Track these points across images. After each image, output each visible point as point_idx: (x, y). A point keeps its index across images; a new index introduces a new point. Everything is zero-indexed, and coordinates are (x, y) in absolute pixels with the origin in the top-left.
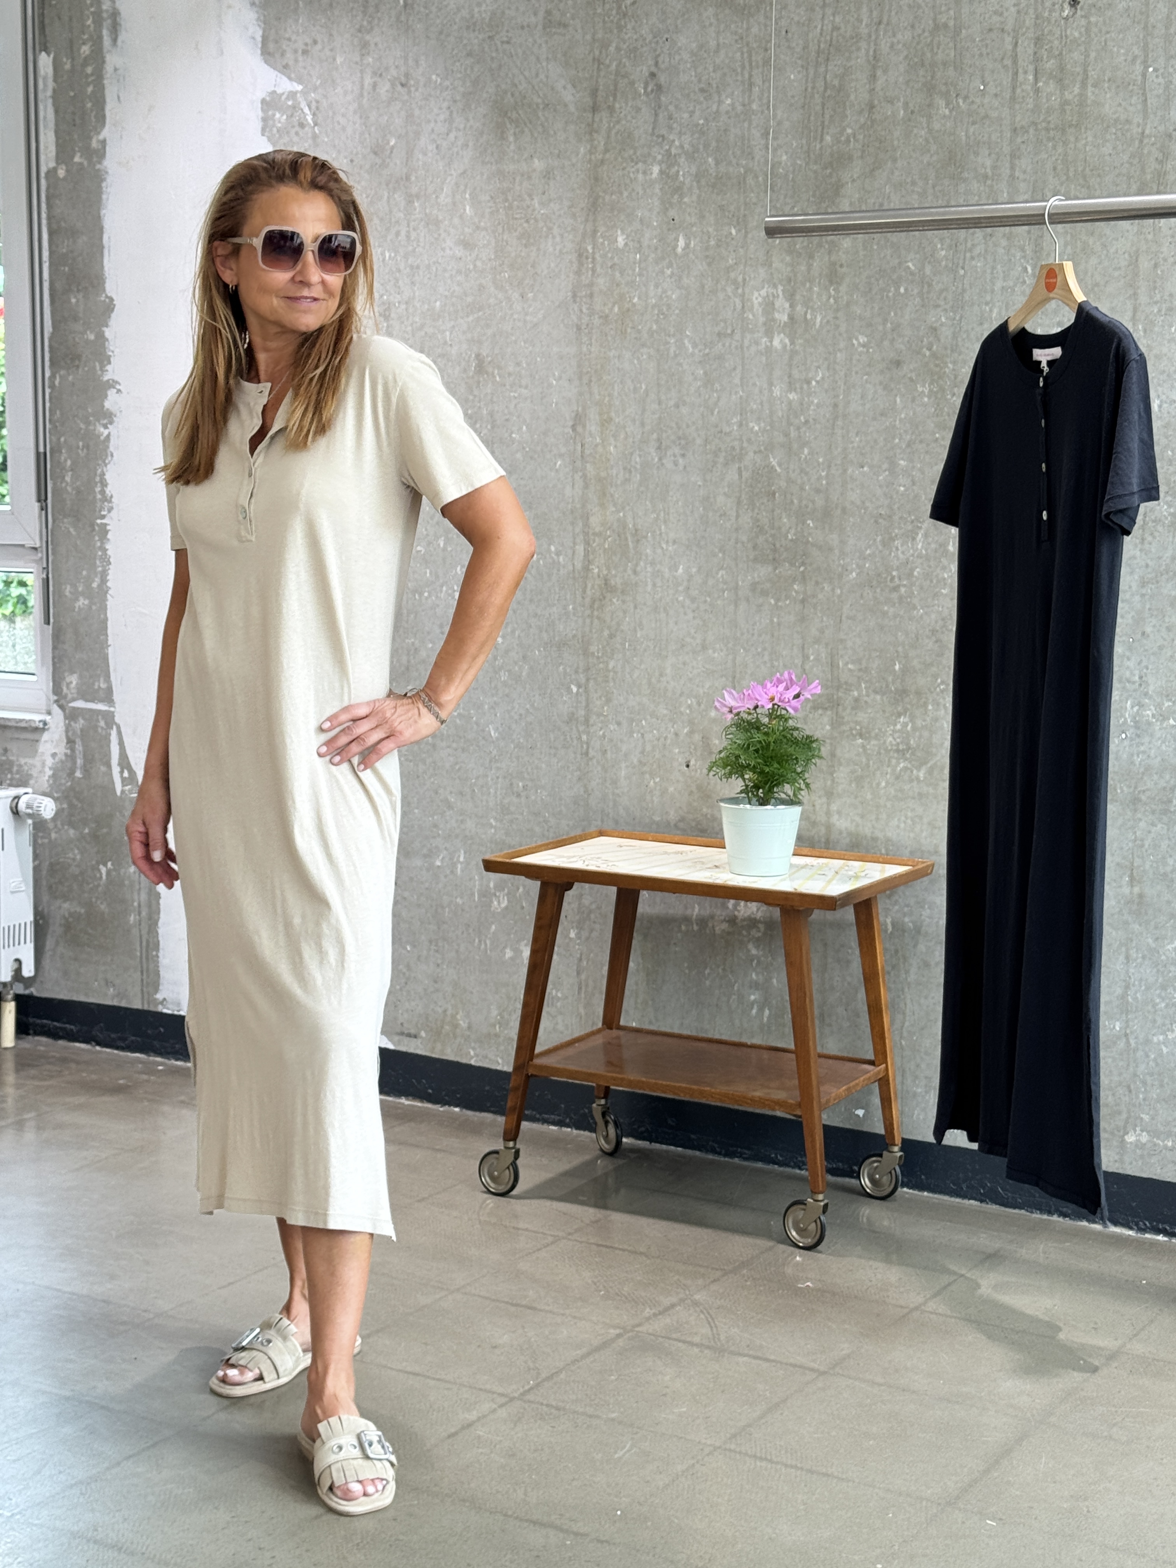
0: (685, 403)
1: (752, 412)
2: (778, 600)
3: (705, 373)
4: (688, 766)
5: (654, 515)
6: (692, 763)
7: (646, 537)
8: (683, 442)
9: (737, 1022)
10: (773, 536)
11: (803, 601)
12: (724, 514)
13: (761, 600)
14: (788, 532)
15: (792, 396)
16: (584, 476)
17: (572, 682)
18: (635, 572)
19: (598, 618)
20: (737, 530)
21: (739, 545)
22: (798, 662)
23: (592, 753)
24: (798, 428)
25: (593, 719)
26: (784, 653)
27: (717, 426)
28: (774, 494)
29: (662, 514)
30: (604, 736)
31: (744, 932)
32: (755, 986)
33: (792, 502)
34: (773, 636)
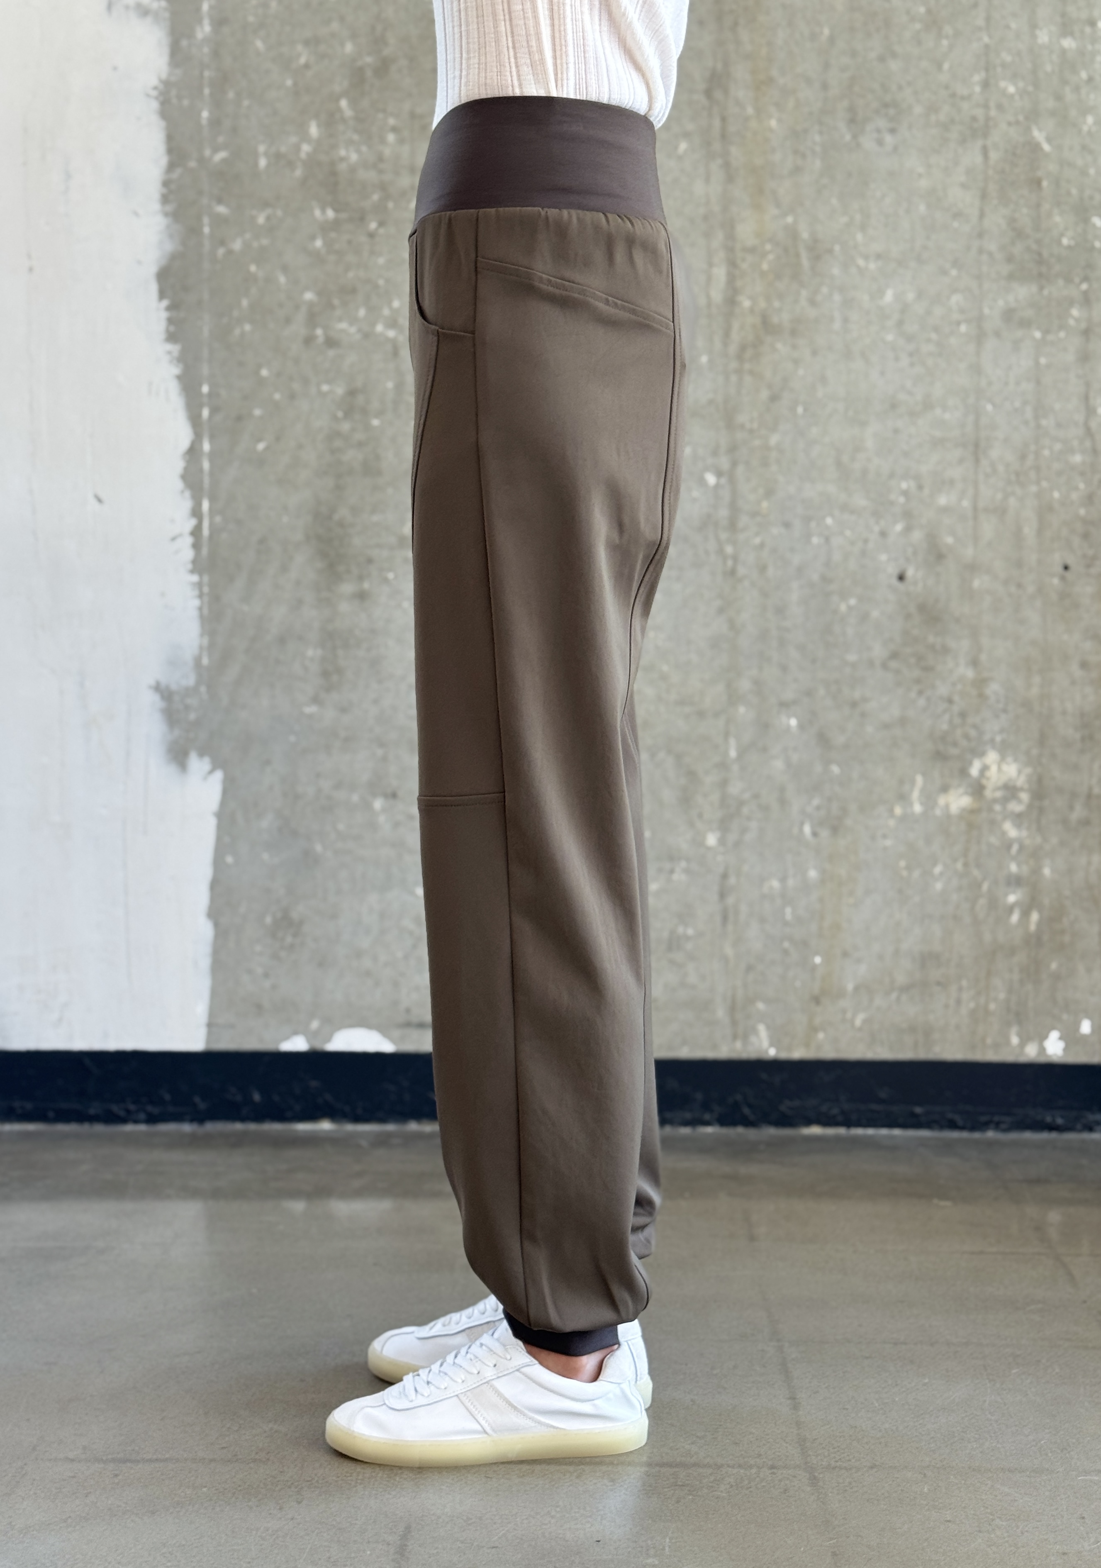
0: (894, 55)
1: (1004, 65)
2: (1046, 332)
3: (929, 11)
4: (901, 578)
5: (844, 219)
6: (910, 573)
7: (830, 251)
8: (892, 111)
9: (988, 937)
10: (1039, 242)
11: (1087, 333)
12: (957, 215)
13: (1019, 333)
14: (1062, 235)
15: (1068, 43)
16: (727, 165)
17: (706, 469)
18: (812, 302)
19: (751, 372)
20: (980, 235)
21: (985, 257)
22: (1080, 417)
23: (741, 571)
24: (1077, 89)
25: (744, 520)
26: (1057, 406)
27: (947, 87)
28: (1039, 182)
29: (858, 217)
30: (762, 545)
31: (998, 808)
32: (1016, 881)
33: (1069, 193)
34: (1038, 382)
